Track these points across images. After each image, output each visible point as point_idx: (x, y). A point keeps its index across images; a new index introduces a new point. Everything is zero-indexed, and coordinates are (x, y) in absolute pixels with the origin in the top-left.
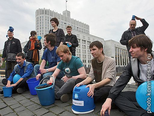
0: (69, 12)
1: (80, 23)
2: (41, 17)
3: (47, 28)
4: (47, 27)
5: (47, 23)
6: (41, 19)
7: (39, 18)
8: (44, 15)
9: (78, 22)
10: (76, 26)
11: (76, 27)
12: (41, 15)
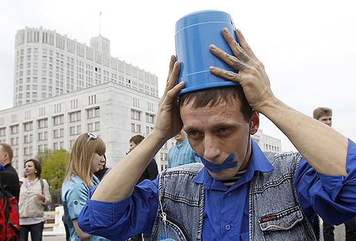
0: (107, 40)
1: (136, 69)
2: (32, 51)
3: (48, 81)
4: (48, 77)
5: (48, 66)
6: (32, 54)
7: (25, 52)
8: (40, 45)
9: (129, 66)
10: (126, 77)
11: (125, 80)
12: (32, 45)
